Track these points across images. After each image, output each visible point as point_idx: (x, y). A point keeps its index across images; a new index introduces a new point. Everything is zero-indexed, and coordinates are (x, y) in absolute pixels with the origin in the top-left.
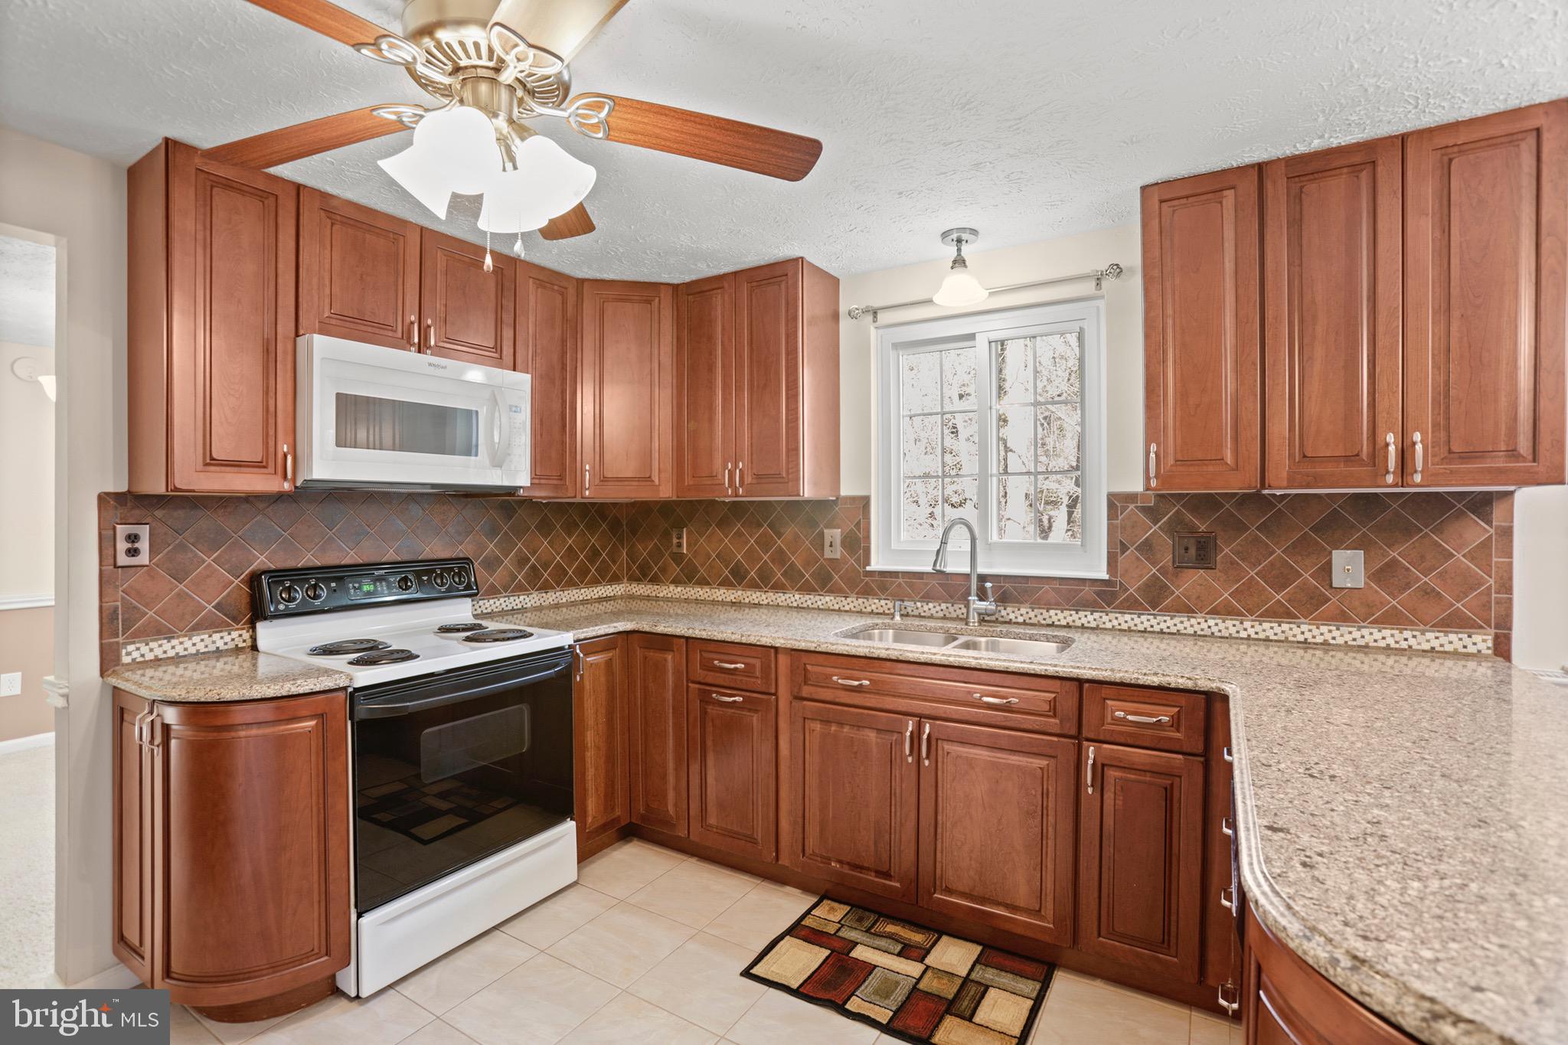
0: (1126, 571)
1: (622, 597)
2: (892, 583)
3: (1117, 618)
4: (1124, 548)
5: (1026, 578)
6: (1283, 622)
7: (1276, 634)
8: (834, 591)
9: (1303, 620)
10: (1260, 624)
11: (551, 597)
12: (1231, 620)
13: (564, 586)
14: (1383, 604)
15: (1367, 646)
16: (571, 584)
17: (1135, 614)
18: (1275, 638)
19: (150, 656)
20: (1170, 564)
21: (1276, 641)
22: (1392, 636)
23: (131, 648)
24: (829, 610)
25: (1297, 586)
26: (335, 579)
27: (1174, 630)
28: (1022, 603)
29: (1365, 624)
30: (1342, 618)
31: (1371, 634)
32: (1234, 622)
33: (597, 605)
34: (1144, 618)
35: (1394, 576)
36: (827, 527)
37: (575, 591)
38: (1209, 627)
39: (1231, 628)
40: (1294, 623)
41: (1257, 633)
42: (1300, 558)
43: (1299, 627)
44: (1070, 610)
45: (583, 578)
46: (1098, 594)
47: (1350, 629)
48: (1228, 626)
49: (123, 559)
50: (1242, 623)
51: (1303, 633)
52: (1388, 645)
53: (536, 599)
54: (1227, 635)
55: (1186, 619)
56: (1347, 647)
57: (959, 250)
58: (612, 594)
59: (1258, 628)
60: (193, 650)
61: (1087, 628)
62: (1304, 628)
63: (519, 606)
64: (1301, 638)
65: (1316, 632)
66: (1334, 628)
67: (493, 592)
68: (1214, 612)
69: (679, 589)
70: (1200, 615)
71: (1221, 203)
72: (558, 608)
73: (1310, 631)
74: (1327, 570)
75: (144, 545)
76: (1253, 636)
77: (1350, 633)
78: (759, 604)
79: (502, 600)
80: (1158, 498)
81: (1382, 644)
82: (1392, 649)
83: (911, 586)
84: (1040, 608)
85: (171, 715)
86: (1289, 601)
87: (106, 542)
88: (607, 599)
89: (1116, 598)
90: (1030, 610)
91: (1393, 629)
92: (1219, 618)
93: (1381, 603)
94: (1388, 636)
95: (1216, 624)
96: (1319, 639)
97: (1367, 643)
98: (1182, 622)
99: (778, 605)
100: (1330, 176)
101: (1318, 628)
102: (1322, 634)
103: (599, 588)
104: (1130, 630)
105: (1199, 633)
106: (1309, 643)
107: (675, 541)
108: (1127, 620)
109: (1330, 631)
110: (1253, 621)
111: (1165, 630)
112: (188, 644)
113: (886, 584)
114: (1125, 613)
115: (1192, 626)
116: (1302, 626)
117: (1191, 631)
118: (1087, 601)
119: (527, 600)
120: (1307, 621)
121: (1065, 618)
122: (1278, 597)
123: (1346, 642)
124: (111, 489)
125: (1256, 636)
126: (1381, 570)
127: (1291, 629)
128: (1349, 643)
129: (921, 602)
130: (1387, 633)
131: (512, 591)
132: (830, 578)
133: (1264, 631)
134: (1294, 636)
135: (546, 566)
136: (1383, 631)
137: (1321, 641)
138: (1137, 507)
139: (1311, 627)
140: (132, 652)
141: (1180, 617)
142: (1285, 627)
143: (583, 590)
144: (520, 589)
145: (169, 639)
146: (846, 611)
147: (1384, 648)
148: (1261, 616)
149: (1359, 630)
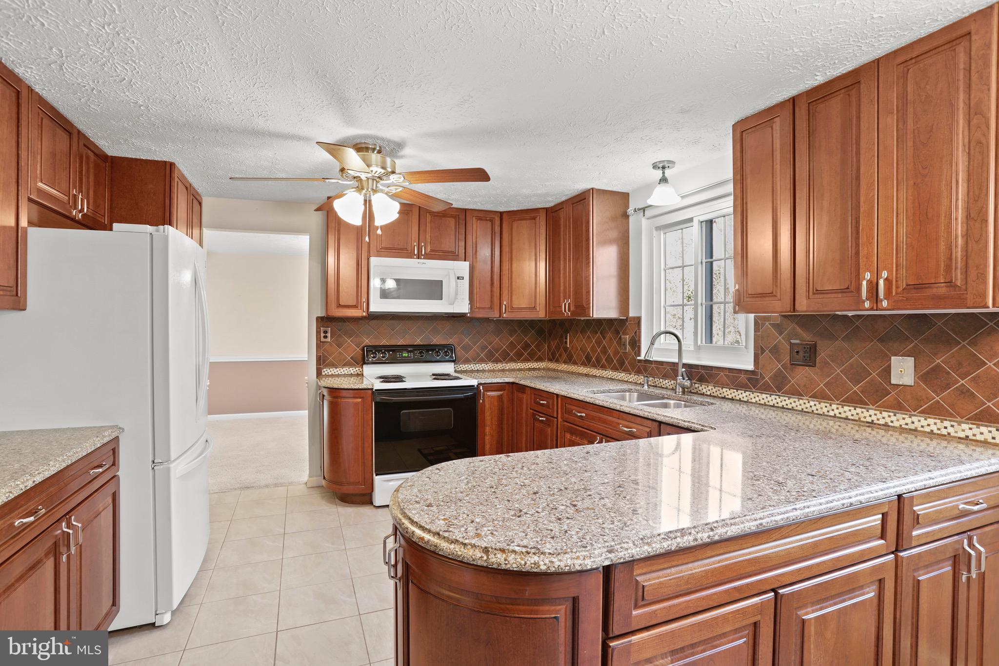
0: (764, 366)
1: (544, 369)
2: (650, 367)
3: (758, 396)
4: (763, 351)
5: (711, 368)
6: (857, 407)
7: (852, 415)
8: (626, 370)
9: (871, 406)
10: (843, 407)
11: (499, 366)
12: (824, 402)
13: (508, 361)
14: (929, 399)
15: (916, 430)
16: (512, 360)
17: (768, 394)
18: (852, 418)
19: (330, 373)
20: (789, 362)
21: (852, 420)
22: (935, 424)
23: (325, 370)
24: (623, 381)
25: (868, 382)
26: (391, 350)
27: (790, 406)
28: (709, 383)
29: (915, 413)
30: (898, 407)
31: (919, 421)
32: (826, 404)
33: (527, 372)
34: (773, 397)
35: (937, 378)
36: (623, 334)
37: (514, 364)
38: (811, 406)
39: (824, 408)
40: (864, 408)
41: (840, 413)
42: (870, 361)
43: (868, 411)
44: (734, 389)
45: (518, 358)
46: (749, 379)
47: (904, 416)
48: (822, 407)
49: (323, 339)
50: (831, 405)
51: (870, 416)
52: (932, 431)
53: (491, 366)
54: (822, 413)
55: (797, 400)
56: (902, 430)
57: (664, 173)
58: (538, 367)
59: (841, 410)
60: (343, 373)
61: (742, 401)
62: (872, 412)
63: (481, 369)
64: (869, 419)
65: (879, 416)
66: (892, 414)
67: (467, 361)
68: (814, 396)
69: (566, 366)
70: (805, 398)
71: (772, 128)
72: (504, 372)
73: (875, 415)
74: (888, 371)
75: (329, 335)
76: (838, 415)
77: (904, 419)
78: (595, 376)
79: (472, 365)
80: (782, 318)
81: (927, 429)
82: (935, 434)
83: (658, 369)
84: (718, 387)
85: (325, 392)
86: (862, 392)
87: (318, 333)
88: (534, 369)
89: (758, 384)
90: (713, 388)
91: (935, 418)
92: (817, 401)
93: (927, 398)
94: (932, 424)
95: (815, 405)
96: (882, 422)
97: (916, 428)
98: (795, 402)
99: (603, 377)
100: (834, 97)
101: (881, 413)
102: (884, 418)
103: (529, 364)
104: (765, 405)
105: (805, 410)
106: (875, 424)
107: (564, 340)
108: (763, 398)
109: (889, 416)
110: (838, 404)
111: (785, 406)
112: (342, 370)
113: (647, 368)
114: (763, 393)
115: (800, 405)
116: (870, 411)
117: (800, 408)
118: (743, 384)
119: (486, 366)
120: (874, 407)
121: (731, 394)
122: (855, 389)
123: (901, 426)
124: (320, 316)
125: (840, 416)
126: (928, 372)
127: (862, 412)
128: (903, 426)
129: (662, 379)
130: (931, 421)
131: (478, 361)
132: (624, 363)
133: (845, 412)
134: (865, 417)
135: (497, 351)
136: (928, 419)
137: (883, 423)
138: (770, 324)
139: (876, 412)
140: (326, 371)
141: (793, 398)
142: (859, 410)
143: (519, 364)
144: (482, 361)
145: (336, 368)
146: (630, 382)
147: (928, 433)
148: (843, 401)
149: (910, 417)
